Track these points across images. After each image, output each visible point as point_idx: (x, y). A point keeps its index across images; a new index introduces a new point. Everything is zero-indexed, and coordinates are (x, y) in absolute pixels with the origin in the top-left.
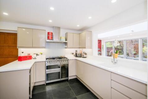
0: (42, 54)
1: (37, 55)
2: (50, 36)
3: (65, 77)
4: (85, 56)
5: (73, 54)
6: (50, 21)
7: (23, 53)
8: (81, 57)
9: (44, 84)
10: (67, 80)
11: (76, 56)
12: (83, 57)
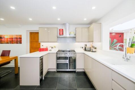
0: (55, 47)
1: (52, 48)
2: (61, 32)
3: (73, 69)
4: (94, 50)
5: (83, 48)
6: (59, 19)
7: (43, 46)
8: (90, 51)
9: (55, 72)
10: (75, 72)
11: (85, 50)
12: (92, 52)
